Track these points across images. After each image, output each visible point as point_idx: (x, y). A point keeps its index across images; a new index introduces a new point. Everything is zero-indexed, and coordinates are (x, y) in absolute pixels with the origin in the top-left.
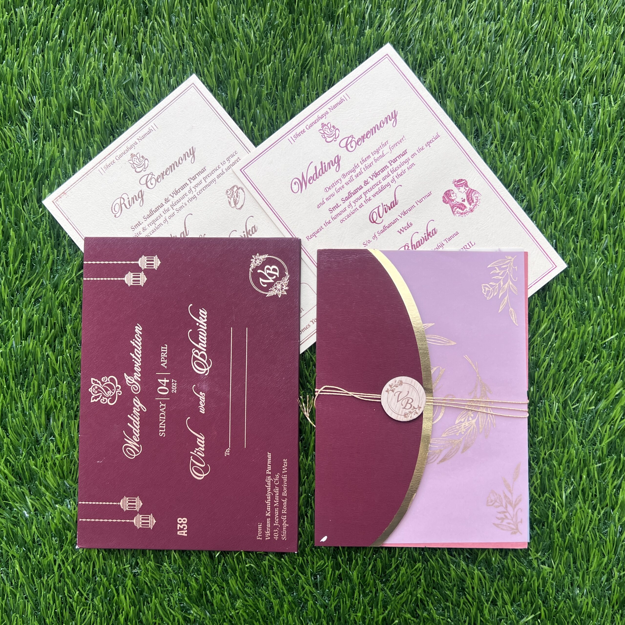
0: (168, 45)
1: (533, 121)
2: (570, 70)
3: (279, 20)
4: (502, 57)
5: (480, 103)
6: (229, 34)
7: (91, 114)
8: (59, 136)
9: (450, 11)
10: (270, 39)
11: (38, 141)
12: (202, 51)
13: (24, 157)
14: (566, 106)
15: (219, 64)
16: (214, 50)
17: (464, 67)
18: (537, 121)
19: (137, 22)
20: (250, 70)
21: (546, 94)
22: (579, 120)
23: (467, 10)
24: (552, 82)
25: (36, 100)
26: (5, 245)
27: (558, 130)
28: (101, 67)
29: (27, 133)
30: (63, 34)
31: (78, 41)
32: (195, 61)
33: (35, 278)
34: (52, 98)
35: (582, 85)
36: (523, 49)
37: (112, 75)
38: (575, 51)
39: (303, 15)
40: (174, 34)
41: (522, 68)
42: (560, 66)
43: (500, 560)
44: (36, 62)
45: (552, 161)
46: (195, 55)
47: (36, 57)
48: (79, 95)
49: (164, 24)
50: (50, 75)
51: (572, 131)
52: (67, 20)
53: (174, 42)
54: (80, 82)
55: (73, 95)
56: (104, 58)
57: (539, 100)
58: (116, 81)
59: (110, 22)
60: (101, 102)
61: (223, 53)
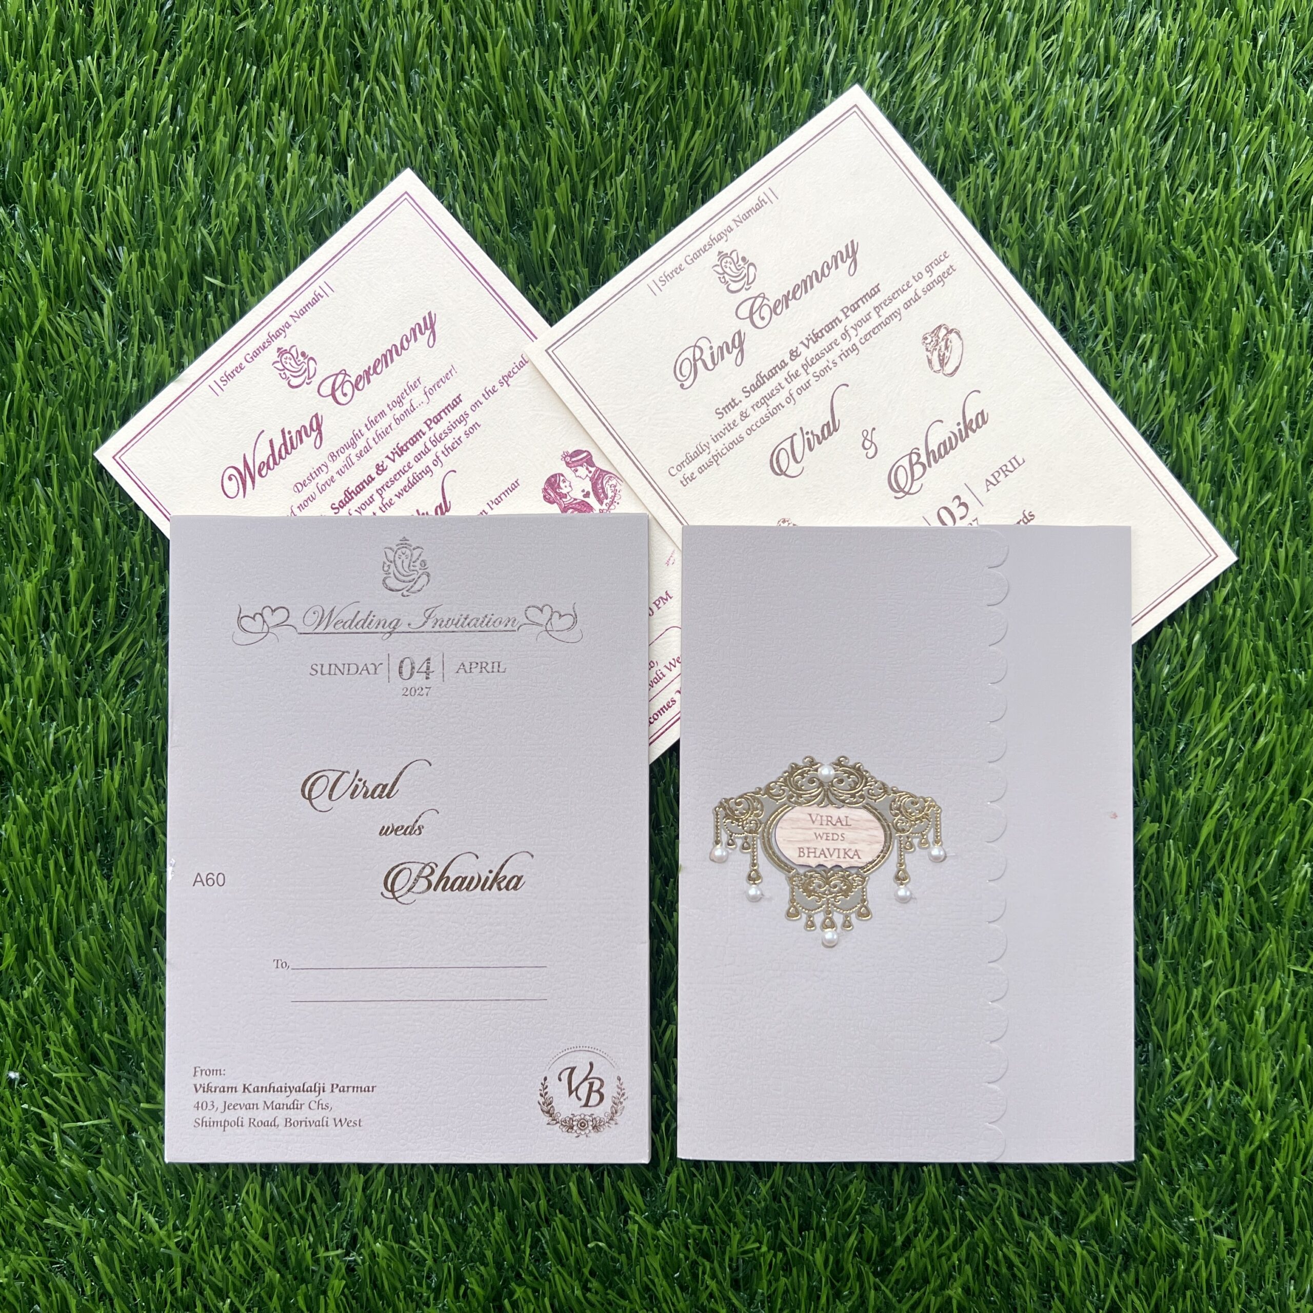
0: (404, 135)
1: (1183, 288)
2: (1260, 178)
3: (639, 82)
4: (1115, 155)
5: (1071, 252)
6: (536, 109)
7: (242, 284)
8: (172, 331)
9: (1004, 57)
10: (623, 121)
11: (129, 341)
12: (478, 148)
13: (99, 377)
14: (1254, 256)
15: (514, 175)
16: (502, 144)
17: (1035, 175)
18: (1192, 289)
19: (337, 86)
20: (580, 186)
21: (1211, 231)
22: (1281, 285)
23: (1040, 53)
24: (1224, 207)
25: (123, 254)
26: (62, 565)
27: (1238, 309)
28: (262, 183)
29: (105, 327)
30: (180, 114)
31: (211, 128)
32: (461, 169)
33: (128, 633)
34: (156, 251)
35: (1286, 208)
36: (1160, 135)
37: (284, 198)
38: (1270, 139)
39: (693, 69)
40: (415, 111)
41: (1158, 177)
42: (1238, 170)
43: (1126, 1223)
44: (123, 174)
45: (1225, 375)
46: (461, 156)
47: (122, 164)
48: (216, 244)
49: (394, 91)
50: (153, 202)
51: (1267, 309)
52: (188, 83)
53: (417, 128)
54: (217, 216)
55: (203, 245)
56: (268, 165)
57: (1196, 243)
58: (293, 213)
59: (280, 86)
60: (261, 257)
61: (521, 152)
